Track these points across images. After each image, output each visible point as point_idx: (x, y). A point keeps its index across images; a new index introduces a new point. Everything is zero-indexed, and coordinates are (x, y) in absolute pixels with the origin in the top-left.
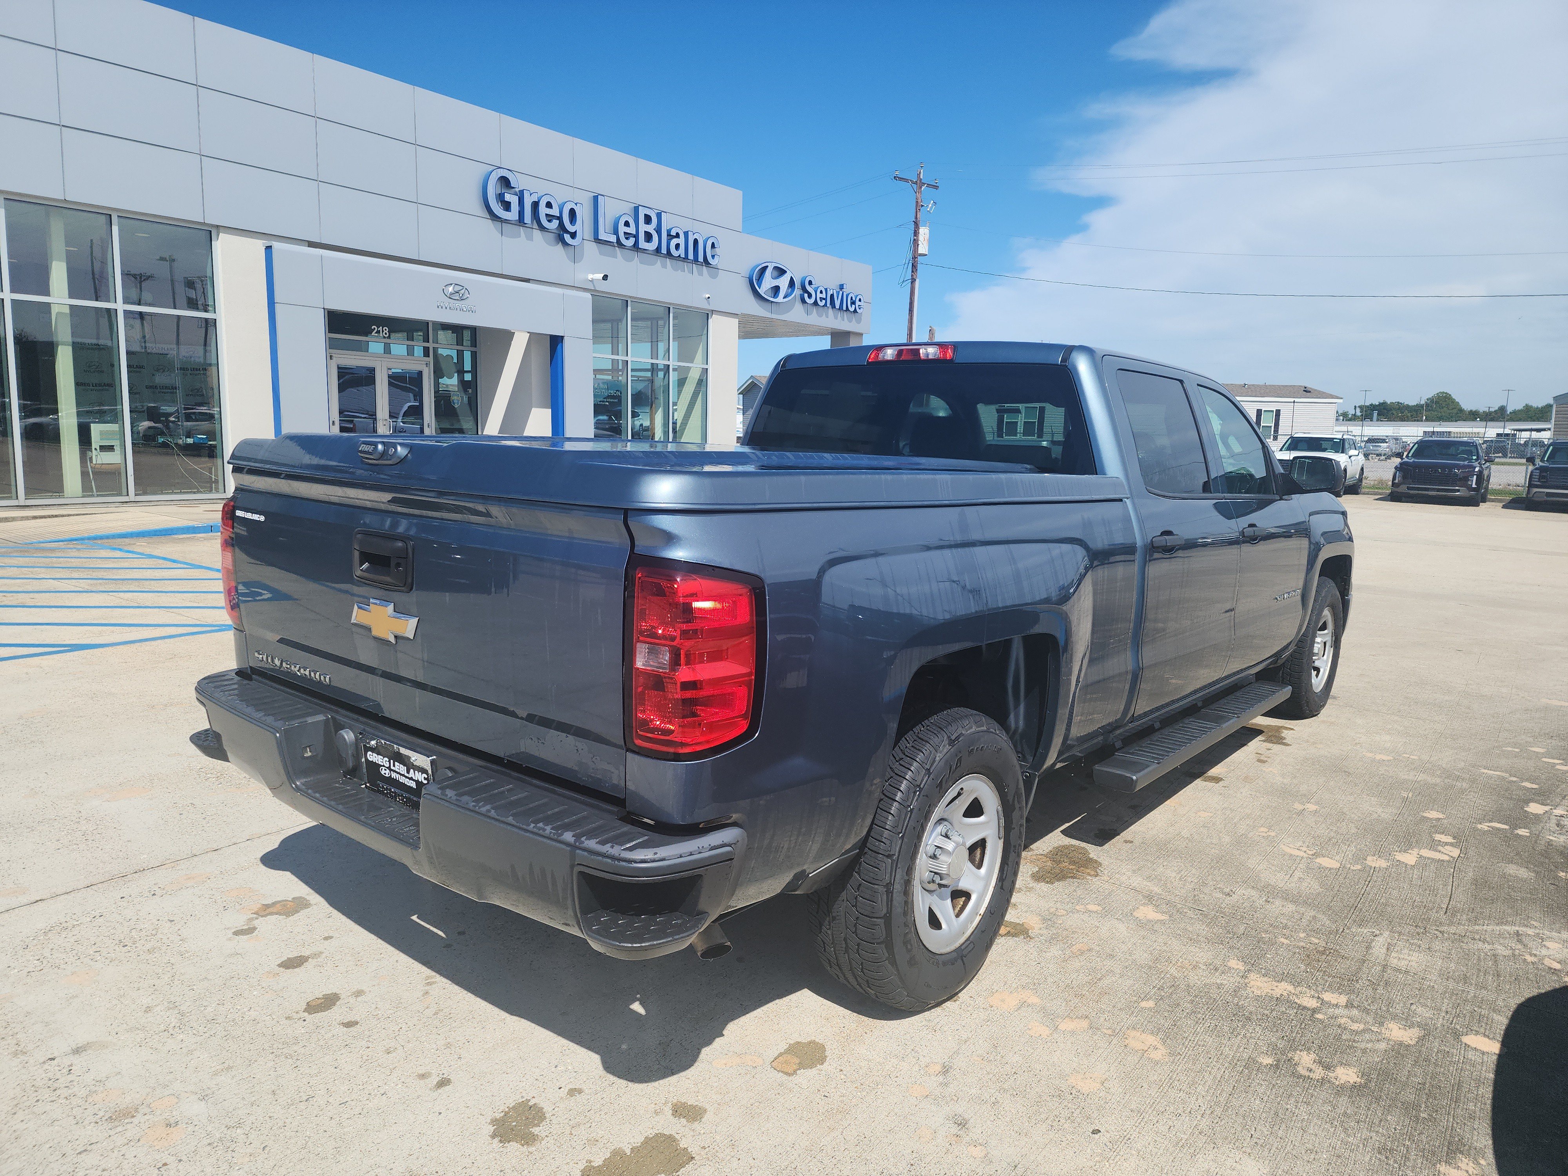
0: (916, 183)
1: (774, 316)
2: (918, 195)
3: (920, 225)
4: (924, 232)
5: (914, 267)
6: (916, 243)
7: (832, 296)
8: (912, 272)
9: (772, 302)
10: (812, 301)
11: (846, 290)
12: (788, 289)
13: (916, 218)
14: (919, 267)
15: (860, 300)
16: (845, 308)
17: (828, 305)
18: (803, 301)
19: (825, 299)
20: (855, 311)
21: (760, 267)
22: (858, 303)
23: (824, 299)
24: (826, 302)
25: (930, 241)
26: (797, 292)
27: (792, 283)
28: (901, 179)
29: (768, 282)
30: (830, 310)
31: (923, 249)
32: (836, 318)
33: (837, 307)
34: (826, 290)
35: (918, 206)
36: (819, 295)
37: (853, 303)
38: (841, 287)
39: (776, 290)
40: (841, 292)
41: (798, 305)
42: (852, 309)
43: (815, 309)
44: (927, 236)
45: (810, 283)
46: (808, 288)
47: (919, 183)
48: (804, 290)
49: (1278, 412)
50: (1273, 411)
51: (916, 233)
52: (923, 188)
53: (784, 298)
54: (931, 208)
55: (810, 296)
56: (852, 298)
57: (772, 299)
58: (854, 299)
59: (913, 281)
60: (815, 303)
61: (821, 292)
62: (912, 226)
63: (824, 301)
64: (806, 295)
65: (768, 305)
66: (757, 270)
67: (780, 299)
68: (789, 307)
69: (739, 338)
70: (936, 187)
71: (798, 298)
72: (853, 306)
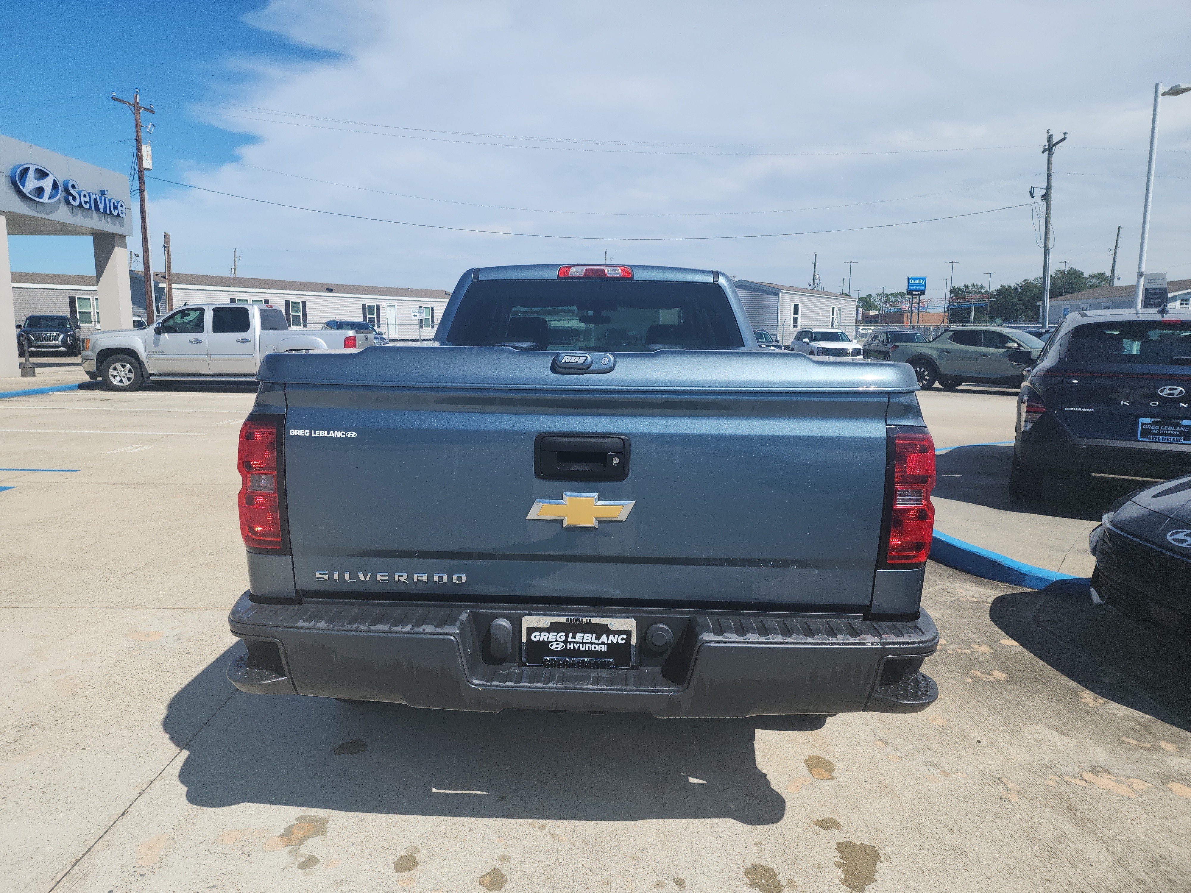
0: (133, 105)
1: (40, 215)
2: (137, 117)
3: (142, 142)
4: (146, 150)
5: (141, 180)
6: (139, 157)
7: (95, 200)
8: (140, 183)
9: (37, 202)
10: (76, 203)
11: (109, 195)
12: (52, 191)
13: (137, 136)
14: (146, 179)
15: (122, 206)
16: (108, 212)
17: (93, 208)
18: (68, 203)
19: (90, 203)
20: (118, 215)
21: (22, 168)
22: (120, 208)
23: (87, 202)
24: (90, 205)
25: (154, 158)
26: (61, 195)
27: (55, 185)
28: (119, 100)
29: (31, 184)
30: (95, 214)
31: (147, 164)
32: (101, 221)
33: (102, 210)
34: (89, 194)
35: (138, 127)
36: (83, 199)
37: (116, 208)
38: (103, 193)
39: (40, 191)
40: (103, 198)
41: (63, 208)
42: (115, 213)
43: (79, 212)
44: (150, 154)
45: (73, 186)
46: (72, 191)
47: (136, 107)
48: (68, 193)
49: (432, 308)
50: (429, 308)
51: (139, 149)
52: (141, 111)
53: (50, 198)
54: (151, 129)
55: (74, 199)
56: (114, 203)
57: (37, 199)
58: (116, 204)
59: (142, 191)
60: (80, 206)
61: (85, 196)
62: (135, 144)
63: (88, 205)
64: (70, 198)
65: (34, 205)
66: (19, 170)
67: (45, 199)
68: (53, 208)
69: (9, 233)
70: (153, 112)
71: (62, 200)
72: (116, 211)
